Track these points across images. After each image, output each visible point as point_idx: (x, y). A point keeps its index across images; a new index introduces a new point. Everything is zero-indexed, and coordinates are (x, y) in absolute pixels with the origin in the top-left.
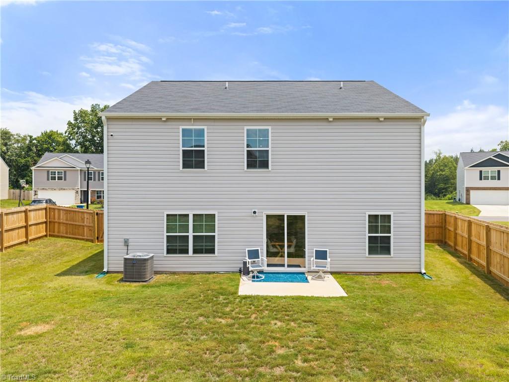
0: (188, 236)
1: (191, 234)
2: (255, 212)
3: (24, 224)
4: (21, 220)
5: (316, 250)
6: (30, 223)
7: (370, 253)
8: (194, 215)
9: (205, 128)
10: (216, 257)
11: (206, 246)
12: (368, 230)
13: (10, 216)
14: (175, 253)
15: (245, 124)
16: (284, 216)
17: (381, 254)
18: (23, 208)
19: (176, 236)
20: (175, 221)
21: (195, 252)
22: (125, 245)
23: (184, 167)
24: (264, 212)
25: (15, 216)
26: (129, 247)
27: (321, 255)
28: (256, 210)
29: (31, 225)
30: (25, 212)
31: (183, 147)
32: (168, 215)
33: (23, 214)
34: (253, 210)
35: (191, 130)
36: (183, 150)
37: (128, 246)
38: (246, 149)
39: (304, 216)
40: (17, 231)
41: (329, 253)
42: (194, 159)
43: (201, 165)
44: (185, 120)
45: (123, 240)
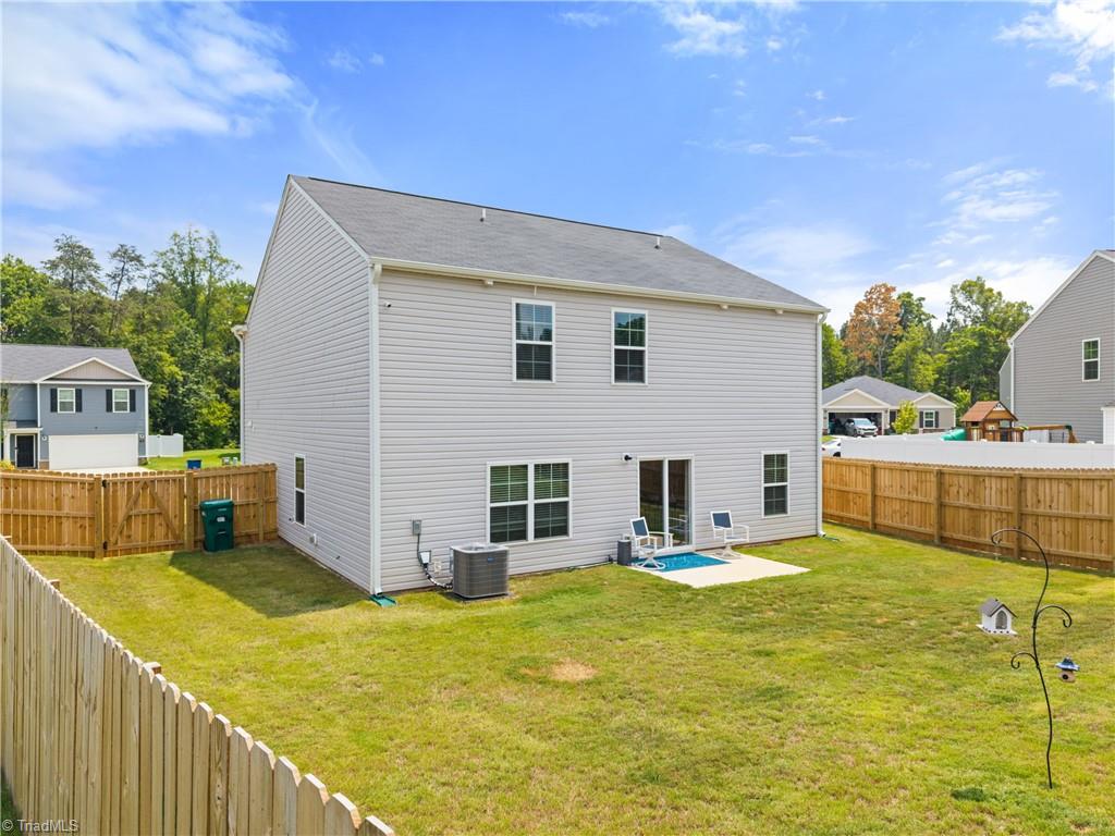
0: (526, 506)
1: (531, 502)
2: (627, 458)
5: (714, 514)
8: (536, 466)
9: (552, 304)
10: (570, 540)
11: (553, 522)
12: (763, 478)
15: (611, 302)
16: (663, 461)
17: (777, 512)
19: (506, 507)
20: (505, 479)
21: (539, 534)
22: (414, 534)
23: (519, 377)
24: (638, 457)
26: (421, 537)
28: (629, 454)
31: (517, 338)
32: (493, 468)
34: (625, 454)
35: (527, 307)
36: (517, 345)
37: (419, 535)
38: (614, 347)
39: (689, 460)
42: (534, 363)
43: (545, 373)
44: (528, 287)
45: (409, 524)
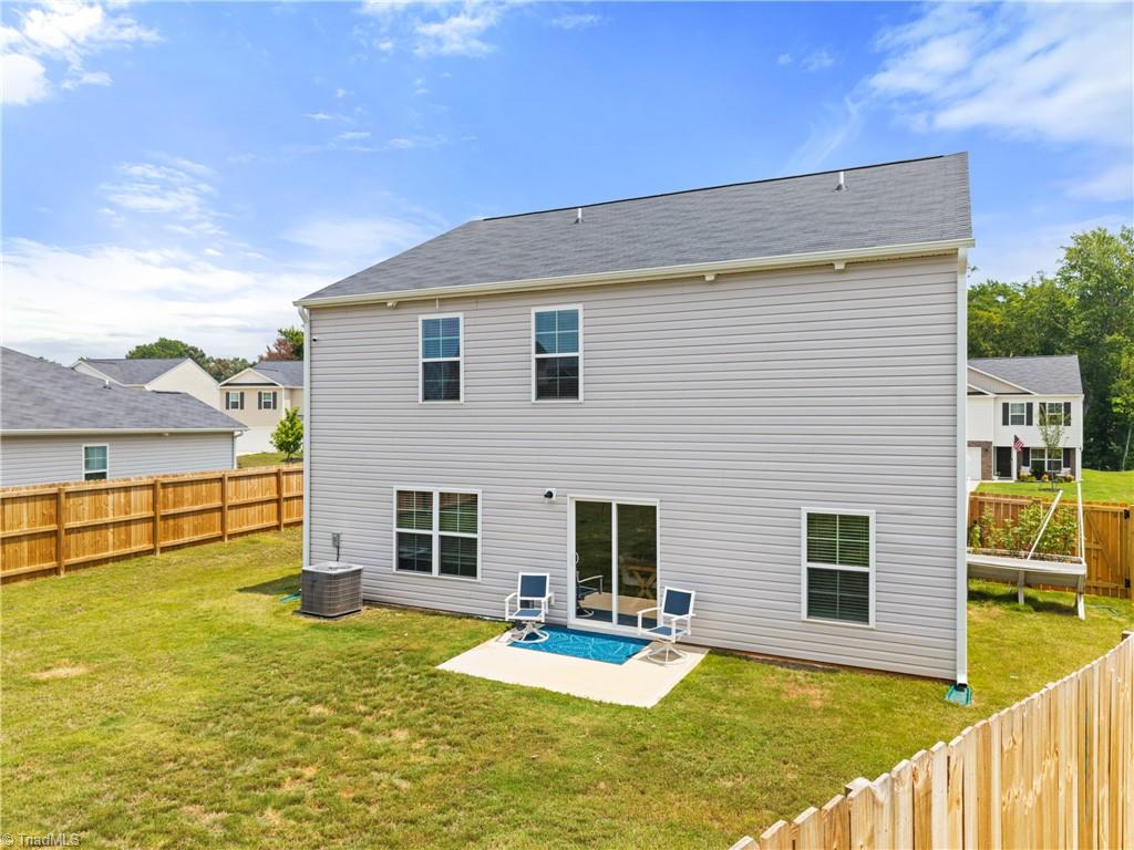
0: (431, 536)
1: (436, 533)
2: (549, 495)
3: (275, 496)
4: (268, 489)
5: (668, 591)
6: (285, 494)
7: (810, 613)
8: (441, 495)
9: (461, 316)
10: (479, 583)
11: (461, 561)
12: (806, 552)
13: (244, 482)
14: (412, 569)
16: (610, 504)
17: (842, 617)
18: (274, 469)
19: (413, 535)
20: (412, 505)
21: (445, 569)
22: (334, 545)
23: (426, 398)
24: (569, 495)
25: (255, 482)
26: (341, 549)
27: (678, 603)
28: (553, 490)
29: (287, 499)
30: (277, 474)
31: (424, 357)
32: (399, 492)
33: (274, 479)
34: (548, 490)
35: (436, 322)
36: (424, 363)
37: (338, 547)
38: (534, 356)
39: (654, 508)
40: (258, 508)
41: (696, 600)
42: (442, 382)
43: (453, 393)
44: (427, 302)
45: (330, 536)
